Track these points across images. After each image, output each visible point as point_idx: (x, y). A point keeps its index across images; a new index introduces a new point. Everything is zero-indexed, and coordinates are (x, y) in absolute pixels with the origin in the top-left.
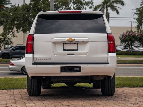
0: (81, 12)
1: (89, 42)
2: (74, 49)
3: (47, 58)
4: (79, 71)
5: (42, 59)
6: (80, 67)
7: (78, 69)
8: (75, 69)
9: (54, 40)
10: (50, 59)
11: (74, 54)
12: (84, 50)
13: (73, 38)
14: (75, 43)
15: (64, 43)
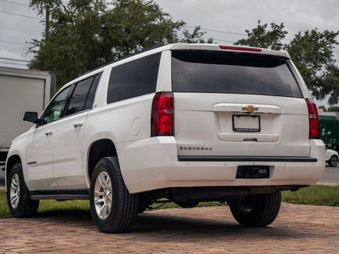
0: (260, 51)
1: (280, 114)
2: (253, 128)
3: (205, 147)
4: (267, 176)
5: (194, 149)
6: (267, 168)
7: (265, 171)
8: (260, 171)
9: (217, 107)
10: (211, 149)
11: (256, 140)
12: (271, 131)
13: (255, 106)
14: (254, 116)
15: (235, 115)
